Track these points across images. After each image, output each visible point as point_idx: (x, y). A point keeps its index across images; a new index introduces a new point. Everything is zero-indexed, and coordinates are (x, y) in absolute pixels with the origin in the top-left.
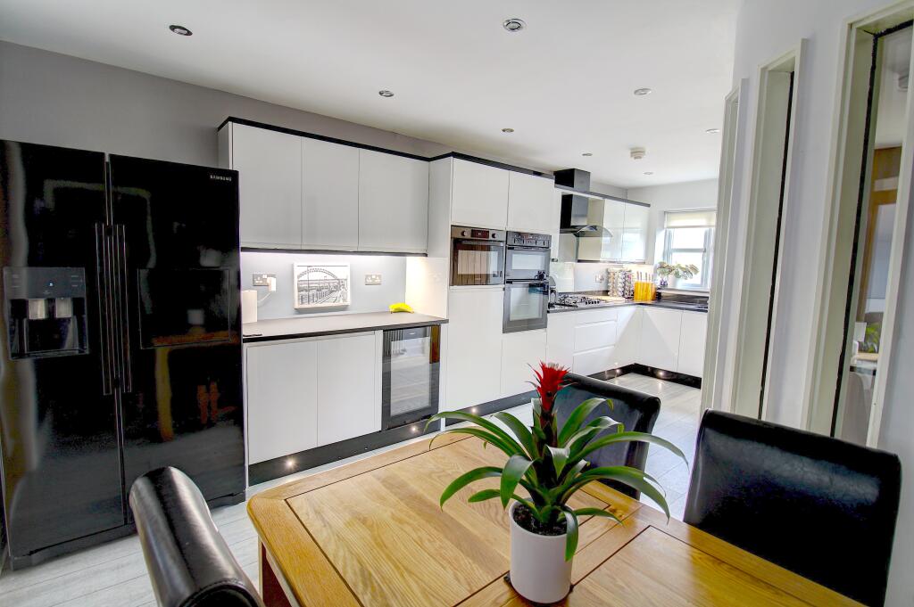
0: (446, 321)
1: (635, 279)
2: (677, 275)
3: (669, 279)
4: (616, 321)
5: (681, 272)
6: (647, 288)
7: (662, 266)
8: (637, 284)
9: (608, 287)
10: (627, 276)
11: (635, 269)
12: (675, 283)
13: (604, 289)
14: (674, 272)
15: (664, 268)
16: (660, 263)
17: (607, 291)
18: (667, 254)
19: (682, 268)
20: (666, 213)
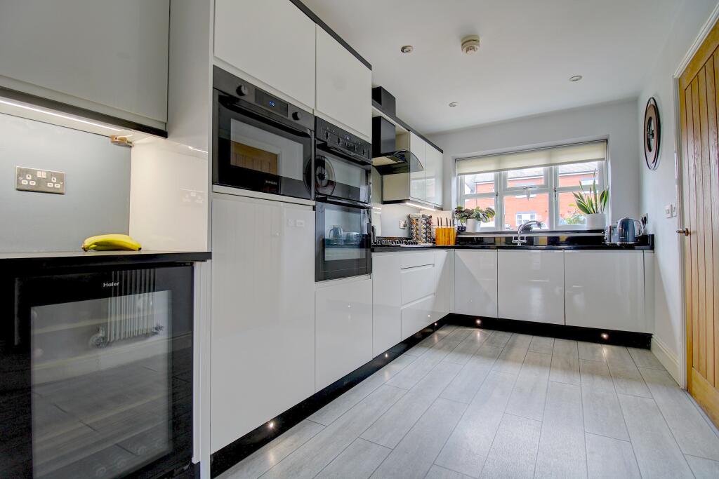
0: (205, 256)
1: (436, 225)
2: (477, 218)
3: (468, 223)
4: (434, 265)
5: (481, 216)
6: (449, 233)
7: (459, 211)
8: (438, 229)
9: (411, 234)
10: (428, 222)
11: (434, 215)
12: (474, 227)
13: (407, 236)
14: (473, 215)
15: (462, 213)
16: (457, 208)
18: (460, 200)
20: (456, 160)
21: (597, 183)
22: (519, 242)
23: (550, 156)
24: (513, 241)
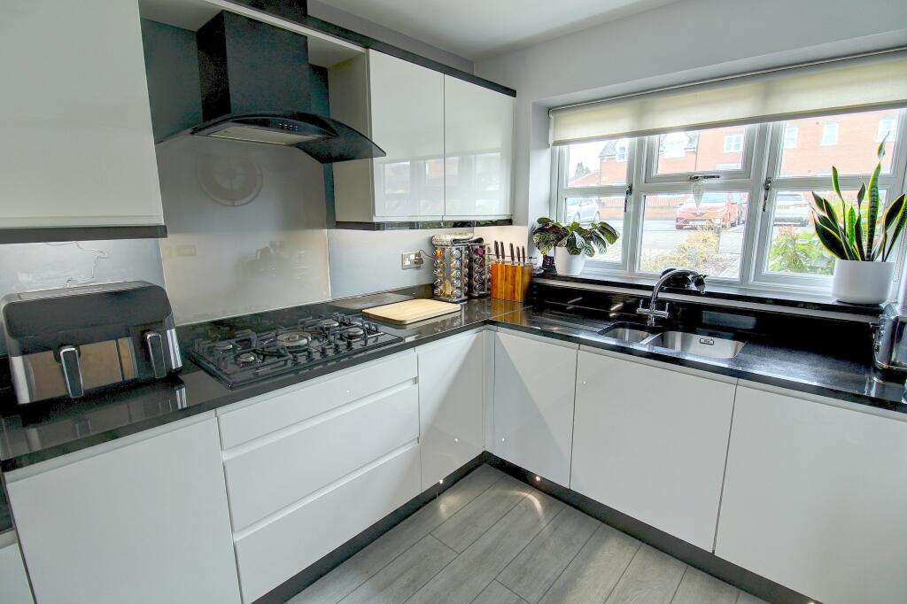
1: (491, 258)
2: (573, 249)
3: (560, 254)
5: (579, 239)
6: (514, 276)
7: (543, 227)
8: (495, 267)
9: (436, 278)
10: (475, 250)
11: (490, 236)
12: (569, 265)
13: (425, 281)
14: (565, 241)
15: (549, 232)
16: (540, 221)
17: (433, 287)
18: (554, 199)
19: (581, 231)
20: (551, 110)
21: (886, 170)
22: (652, 313)
23: (767, 95)
24: (640, 310)
